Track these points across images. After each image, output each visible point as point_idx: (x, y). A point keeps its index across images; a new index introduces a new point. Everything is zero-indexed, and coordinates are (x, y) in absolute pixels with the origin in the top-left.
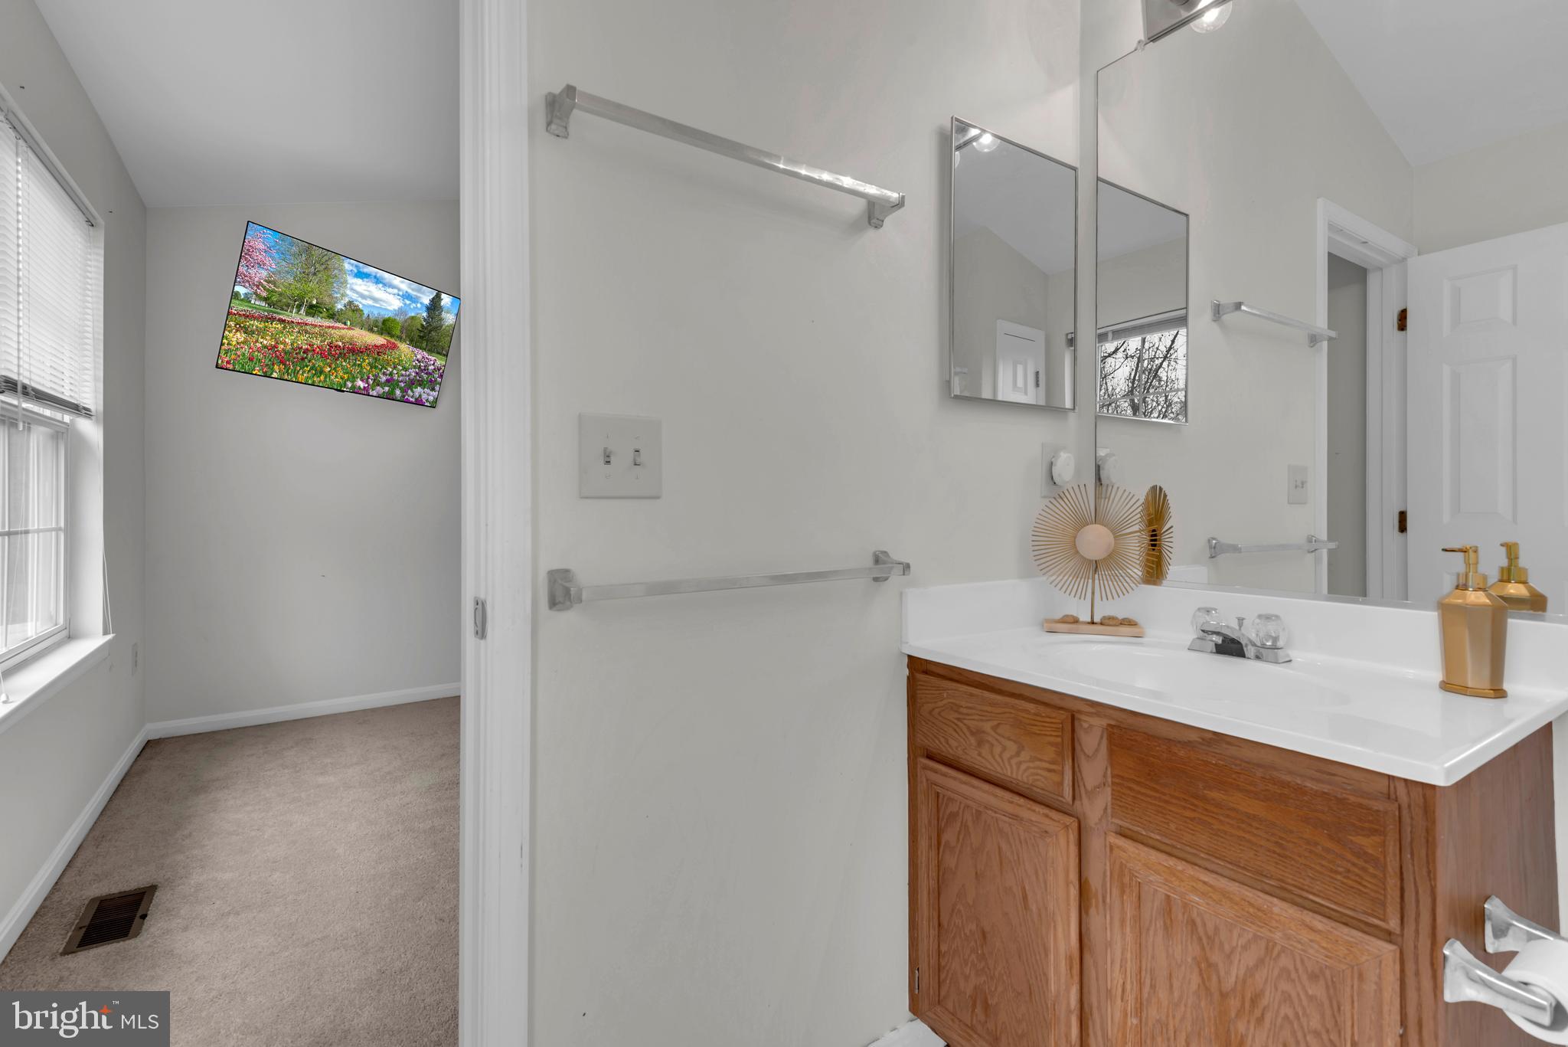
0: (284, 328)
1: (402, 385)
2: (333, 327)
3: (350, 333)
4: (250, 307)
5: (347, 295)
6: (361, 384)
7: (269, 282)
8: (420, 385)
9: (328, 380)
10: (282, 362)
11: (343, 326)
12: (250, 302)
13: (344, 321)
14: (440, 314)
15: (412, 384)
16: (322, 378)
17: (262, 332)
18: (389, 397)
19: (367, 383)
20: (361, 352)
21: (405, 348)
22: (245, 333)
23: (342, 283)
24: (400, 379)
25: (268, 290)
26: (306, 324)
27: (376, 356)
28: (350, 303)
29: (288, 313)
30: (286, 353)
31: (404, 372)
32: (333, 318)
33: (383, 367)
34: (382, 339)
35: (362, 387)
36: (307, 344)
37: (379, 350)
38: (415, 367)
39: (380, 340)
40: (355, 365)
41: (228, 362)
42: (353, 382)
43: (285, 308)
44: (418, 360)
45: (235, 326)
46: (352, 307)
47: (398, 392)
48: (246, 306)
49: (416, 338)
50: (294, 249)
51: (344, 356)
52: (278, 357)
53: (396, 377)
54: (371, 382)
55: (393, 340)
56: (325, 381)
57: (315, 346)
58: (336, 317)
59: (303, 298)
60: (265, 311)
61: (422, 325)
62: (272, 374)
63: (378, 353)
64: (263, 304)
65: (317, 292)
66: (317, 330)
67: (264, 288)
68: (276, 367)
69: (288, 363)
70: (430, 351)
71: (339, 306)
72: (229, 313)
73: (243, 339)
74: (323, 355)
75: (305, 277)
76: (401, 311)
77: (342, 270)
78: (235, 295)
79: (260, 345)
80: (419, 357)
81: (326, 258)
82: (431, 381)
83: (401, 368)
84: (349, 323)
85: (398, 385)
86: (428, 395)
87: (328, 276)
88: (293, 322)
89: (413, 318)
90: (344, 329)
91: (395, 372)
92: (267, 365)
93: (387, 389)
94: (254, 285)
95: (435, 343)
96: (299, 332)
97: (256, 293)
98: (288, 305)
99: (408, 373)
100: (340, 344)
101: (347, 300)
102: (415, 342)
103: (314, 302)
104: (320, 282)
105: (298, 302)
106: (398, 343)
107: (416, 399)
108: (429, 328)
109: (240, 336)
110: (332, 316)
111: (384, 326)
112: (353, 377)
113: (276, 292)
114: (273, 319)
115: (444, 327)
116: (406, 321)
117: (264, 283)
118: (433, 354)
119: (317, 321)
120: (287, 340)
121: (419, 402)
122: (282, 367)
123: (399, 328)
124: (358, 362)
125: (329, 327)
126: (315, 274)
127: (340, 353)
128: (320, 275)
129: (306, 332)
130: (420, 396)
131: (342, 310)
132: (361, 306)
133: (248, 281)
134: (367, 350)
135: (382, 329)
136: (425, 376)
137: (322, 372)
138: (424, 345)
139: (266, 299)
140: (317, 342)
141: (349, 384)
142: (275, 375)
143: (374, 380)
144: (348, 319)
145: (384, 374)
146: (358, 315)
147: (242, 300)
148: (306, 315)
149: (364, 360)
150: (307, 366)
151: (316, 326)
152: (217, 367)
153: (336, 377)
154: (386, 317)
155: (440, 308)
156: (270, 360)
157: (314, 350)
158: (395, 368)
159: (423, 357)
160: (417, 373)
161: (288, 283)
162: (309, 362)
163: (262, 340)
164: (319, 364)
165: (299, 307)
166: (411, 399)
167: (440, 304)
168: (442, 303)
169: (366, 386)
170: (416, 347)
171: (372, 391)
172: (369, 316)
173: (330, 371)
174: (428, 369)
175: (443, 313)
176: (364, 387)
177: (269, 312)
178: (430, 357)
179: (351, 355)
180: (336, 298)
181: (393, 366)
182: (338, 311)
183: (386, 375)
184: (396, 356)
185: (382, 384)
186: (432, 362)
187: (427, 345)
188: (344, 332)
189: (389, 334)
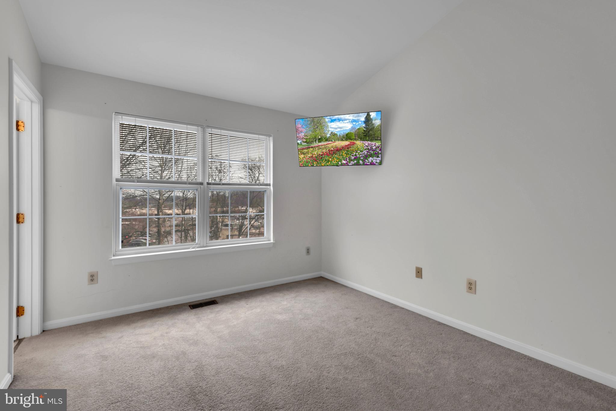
0: (313, 149)
1: (362, 158)
3: (335, 144)
4: (303, 146)
5: (330, 130)
6: (344, 162)
7: (305, 136)
8: (371, 157)
10: (316, 161)
11: (332, 142)
12: (302, 144)
14: (372, 122)
15: (366, 157)
16: (330, 163)
17: (308, 153)
18: (358, 164)
19: (347, 161)
20: (341, 150)
21: (359, 143)
22: (303, 154)
23: (327, 127)
24: (360, 156)
25: (306, 139)
26: (319, 146)
27: (347, 150)
28: (332, 133)
29: (313, 144)
30: (316, 157)
31: (361, 153)
32: (327, 141)
33: (351, 153)
34: (348, 142)
35: (345, 163)
36: (321, 152)
37: (348, 147)
38: (366, 149)
39: (346, 143)
40: (340, 155)
41: (302, 165)
42: (341, 162)
43: (312, 143)
44: (366, 146)
45: (301, 153)
46: (333, 134)
47: (361, 162)
49: (363, 137)
50: (309, 122)
51: (335, 153)
52: (314, 159)
53: (358, 156)
54: (348, 160)
55: (352, 141)
56: (331, 164)
59: (316, 137)
60: (306, 146)
61: (364, 130)
63: (348, 148)
64: (305, 144)
65: (320, 134)
68: (314, 163)
70: (371, 140)
71: (328, 135)
72: (298, 150)
73: (303, 157)
74: (328, 155)
75: (315, 130)
76: (353, 128)
77: (325, 122)
78: (298, 144)
79: (308, 157)
80: (367, 144)
81: (319, 120)
82: (376, 153)
83: (359, 151)
84: (333, 140)
85: (360, 159)
86: (376, 160)
87: (321, 126)
88: (315, 146)
89: (359, 129)
91: (357, 154)
92: (312, 163)
93: (355, 161)
94: (302, 139)
95: (373, 136)
96: (318, 149)
98: (312, 142)
99: (363, 153)
100: (332, 149)
101: (330, 132)
102: (361, 139)
103: (320, 137)
104: (320, 129)
105: (315, 139)
106: (355, 142)
107: (371, 163)
108: (368, 130)
109: (303, 156)
110: (327, 140)
111: (347, 137)
112: (341, 160)
113: (308, 139)
114: (309, 148)
115: (375, 127)
116: (356, 131)
117: (304, 137)
118: (374, 141)
119: (322, 143)
120: (315, 153)
121: (372, 164)
122: (316, 162)
123: (354, 135)
125: (327, 144)
126: (317, 128)
127: (333, 152)
128: (319, 127)
129: (320, 148)
130: (372, 161)
131: (329, 136)
132: (336, 133)
133: (300, 138)
134: (343, 148)
135: (347, 138)
136: (372, 152)
138: (368, 138)
139: (306, 142)
140: (324, 151)
141: (340, 163)
142: (315, 165)
143: (349, 159)
144: (332, 139)
145: (353, 156)
146: (336, 136)
147: (300, 145)
148: (318, 143)
149: (343, 153)
150: (324, 160)
151: (322, 145)
152: (299, 167)
153: (334, 161)
154: (347, 133)
155: (371, 120)
156: (312, 161)
157: (324, 154)
158: (357, 152)
159: (369, 144)
160: (367, 152)
161: (311, 134)
162: (324, 158)
163: (308, 155)
164: (327, 158)
165: (316, 141)
166: (368, 164)
167: (370, 118)
168: (371, 117)
169: (347, 162)
170: (364, 141)
171: (350, 163)
172: (340, 135)
173: (331, 160)
174: (373, 149)
175: (373, 121)
176: (346, 163)
177: (307, 146)
178: (372, 143)
179: (337, 152)
180: (326, 133)
181: (355, 152)
182: (328, 138)
183: (354, 156)
184: (356, 147)
185: (353, 160)
186: (374, 145)
187: (369, 138)
188: (332, 144)
189: (350, 139)
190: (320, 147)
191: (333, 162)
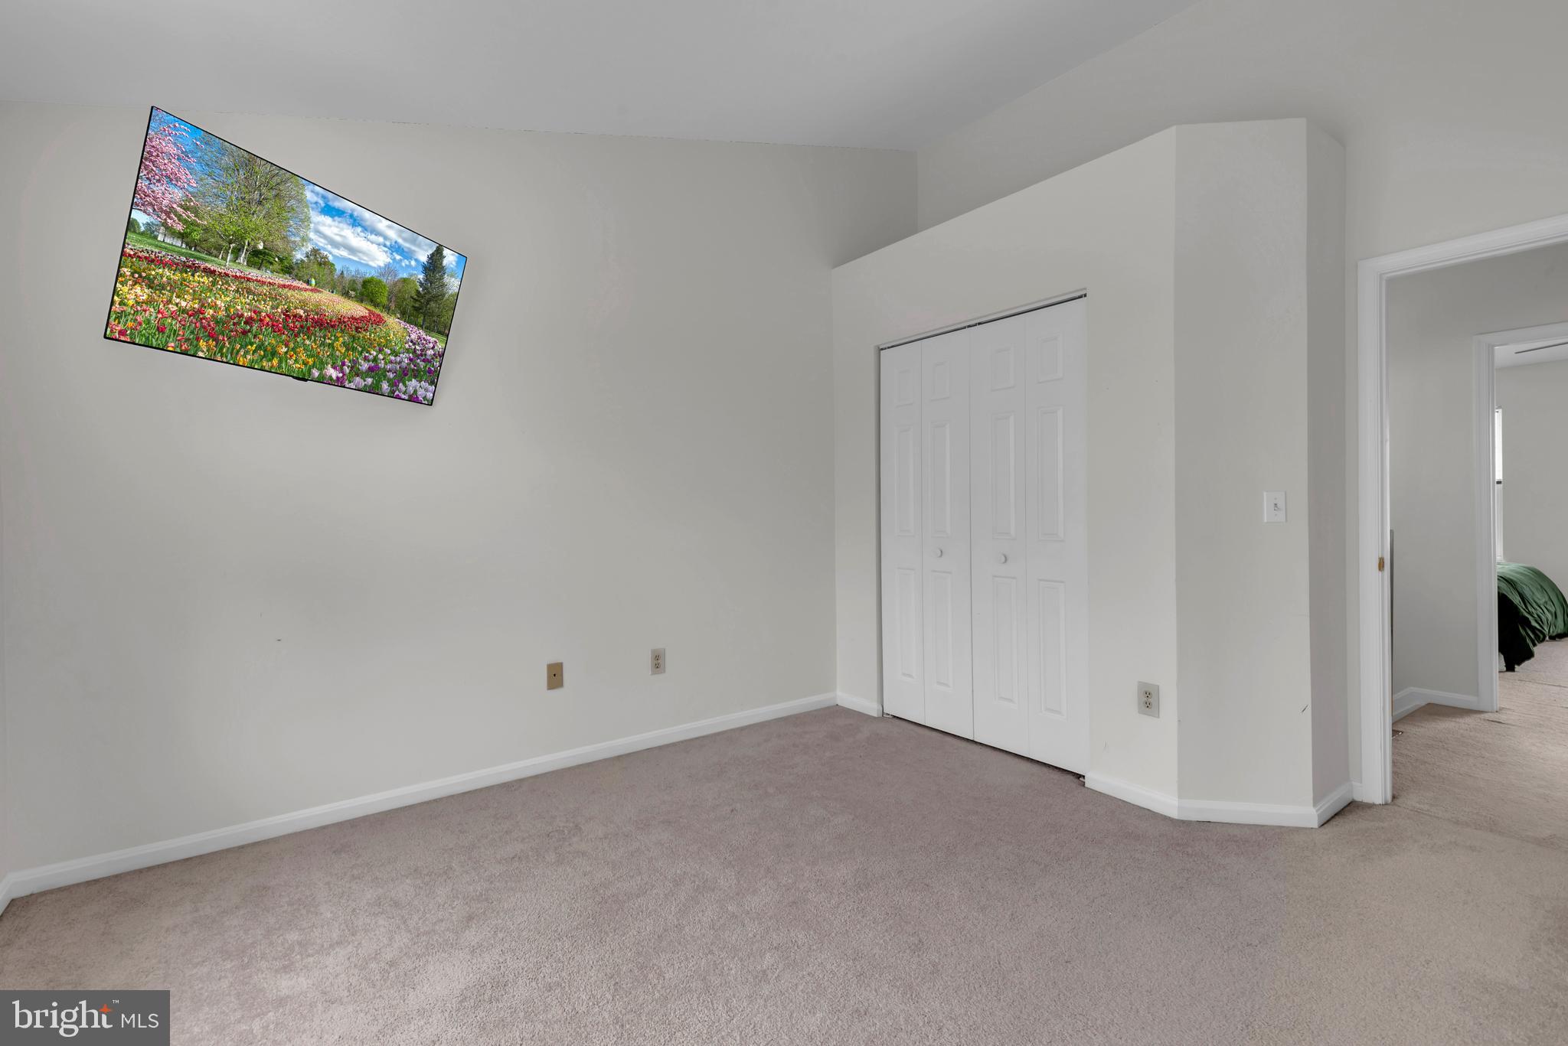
0: (214, 283)
1: (391, 375)
2: (289, 287)
3: (316, 296)
4: (157, 246)
5: (310, 240)
6: (334, 374)
7: (186, 208)
8: (415, 377)
9: (283, 365)
10: (212, 336)
11: (305, 286)
12: (156, 237)
13: (306, 278)
14: (442, 277)
15: (404, 374)
16: (275, 362)
17: (178, 288)
18: (373, 390)
19: (342, 370)
20: (332, 326)
21: (394, 323)
22: (150, 287)
23: (302, 221)
24: (389, 367)
25: (185, 222)
26: (249, 280)
27: (354, 333)
28: (315, 252)
29: (219, 260)
30: (217, 323)
31: (393, 358)
32: (290, 273)
33: (364, 349)
34: (363, 309)
35: (334, 377)
36: (250, 310)
37: (357, 324)
38: (408, 351)
39: (358, 310)
40: (323, 344)
41: (122, 333)
42: (321, 369)
43: (215, 252)
44: (412, 342)
45: (132, 274)
46: (318, 259)
47: (385, 386)
48: (150, 244)
49: (409, 309)
50: (227, 160)
51: (308, 332)
52: (205, 328)
53: (382, 365)
54: (347, 370)
55: (377, 311)
57: (264, 314)
58: (294, 272)
59: (243, 238)
60: (182, 254)
61: (418, 292)
62: (196, 352)
63: (357, 328)
64: (179, 243)
65: (264, 231)
66: (265, 289)
67: (179, 217)
68: (202, 344)
69: (221, 338)
70: (429, 329)
71: (299, 256)
72: (123, 254)
73: (145, 297)
74: (275, 328)
75: (245, 207)
76: (388, 269)
77: (301, 201)
78: (131, 225)
79: (174, 308)
80: (414, 336)
81: (276, 179)
82: (430, 371)
83: (389, 352)
84: (313, 282)
85: (385, 376)
86: (426, 390)
87: (281, 208)
88: (227, 275)
89: (404, 280)
90: (306, 290)
91: (381, 356)
92: (188, 338)
93: (370, 381)
94: (162, 211)
95: (435, 318)
96: (237, 291)
97: (165, 224)
98: (219, 248)
99: (398, 359)
100: (301, 312)
101: (309, 247)
102: (406, 316)
103: (261, 247)
104: (268, 215)
106: (384, 315)
107: (410, 396)
108: (427, 296)
109: (142, 292)
110: (288, 269)
111: (365, 290)
112: (322, 363)
113: (198, 225)
114: (195, 269)
115: (447, 296)
116: (395, 284)
117: (178, 209)
118: (434, 334)
119: (265, 275)
120: (218, 302)
121: (413, 399)
122: (212, 343)
123: (386, 294)
124: (328, 341)
125: (284, 286)
126: (260, 203)
127: (302, 326)
128: (268, 206)
129: (249, 291)
130: (415, 391)
131: (302, 261)
132: (331, 258)
133: (151, 204)
134: (342, 323)
135: (362, 294)
136: (422, 364)
137: (274, 354)
138: (420, 320)
139: (182, 236)
140: (266, 308)
141: (316, 373)
142: (200, 353)
143: (352, 367)
144: (311, 277)
145: (366, 359)
146: (326, 271)
147: (142, 234)
148: (248, 265)
149: (337, 339)
150: (252, 344)
151: (263, 283)
152: (105, 337)
153: (296, 361)
154: (368, 276)
155: (442, 270)
156: (192, 332)
157: (261, 320)
158: (381, 351)
159: (419, 338)
160: (411, 360)
161: (216, 213)
162: (255, 336)
163: (178, 300)
164: (270, 341)
165: (237, 252)
166: (403, 396)
167: (441, 264)
168: (445, 262)
169: (341, 375)
170: (410, 323)
171: (350, 382)
172: (342, 273)
173: (286, 353)
174: (426, 355)
175: (446, 276)
176: (338, 378)
177: (187, 256)
178: (429, 338)
179: (317, 329)
180: (294, 242)
181: (377, 348)
182: (297, 263)
183: (369, 361)
184: (383, 334)
185: (362, 373)
186: (431, 345)
187: (424, 320)
188: (306, 294)
189: (372, 301)
190: (252, 285)
191: (291, 362)
